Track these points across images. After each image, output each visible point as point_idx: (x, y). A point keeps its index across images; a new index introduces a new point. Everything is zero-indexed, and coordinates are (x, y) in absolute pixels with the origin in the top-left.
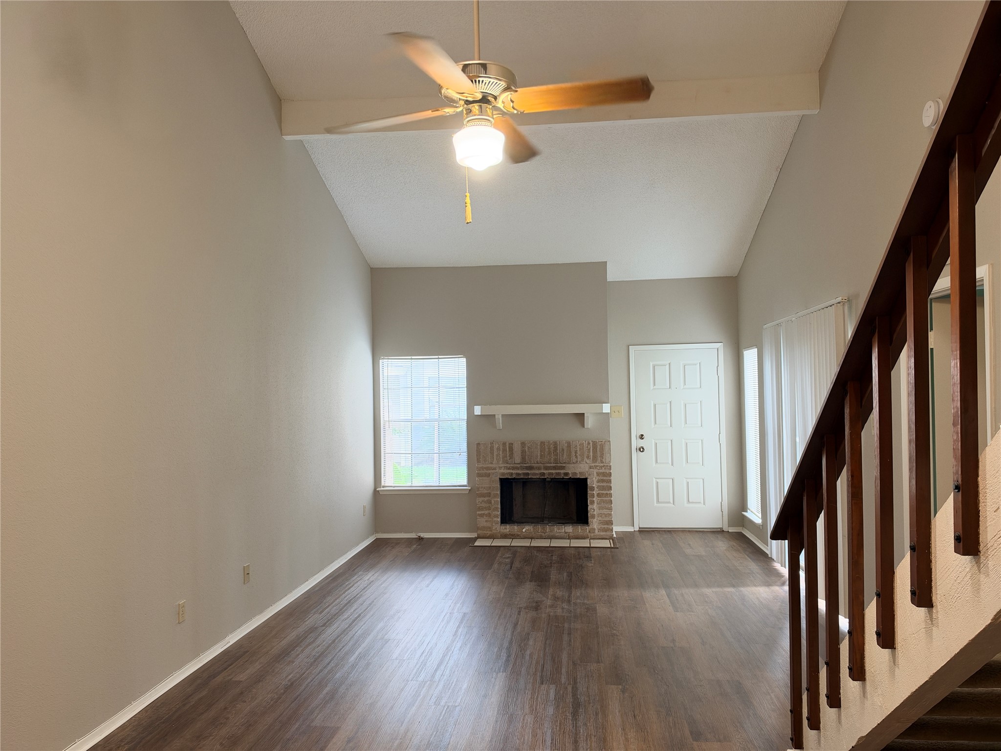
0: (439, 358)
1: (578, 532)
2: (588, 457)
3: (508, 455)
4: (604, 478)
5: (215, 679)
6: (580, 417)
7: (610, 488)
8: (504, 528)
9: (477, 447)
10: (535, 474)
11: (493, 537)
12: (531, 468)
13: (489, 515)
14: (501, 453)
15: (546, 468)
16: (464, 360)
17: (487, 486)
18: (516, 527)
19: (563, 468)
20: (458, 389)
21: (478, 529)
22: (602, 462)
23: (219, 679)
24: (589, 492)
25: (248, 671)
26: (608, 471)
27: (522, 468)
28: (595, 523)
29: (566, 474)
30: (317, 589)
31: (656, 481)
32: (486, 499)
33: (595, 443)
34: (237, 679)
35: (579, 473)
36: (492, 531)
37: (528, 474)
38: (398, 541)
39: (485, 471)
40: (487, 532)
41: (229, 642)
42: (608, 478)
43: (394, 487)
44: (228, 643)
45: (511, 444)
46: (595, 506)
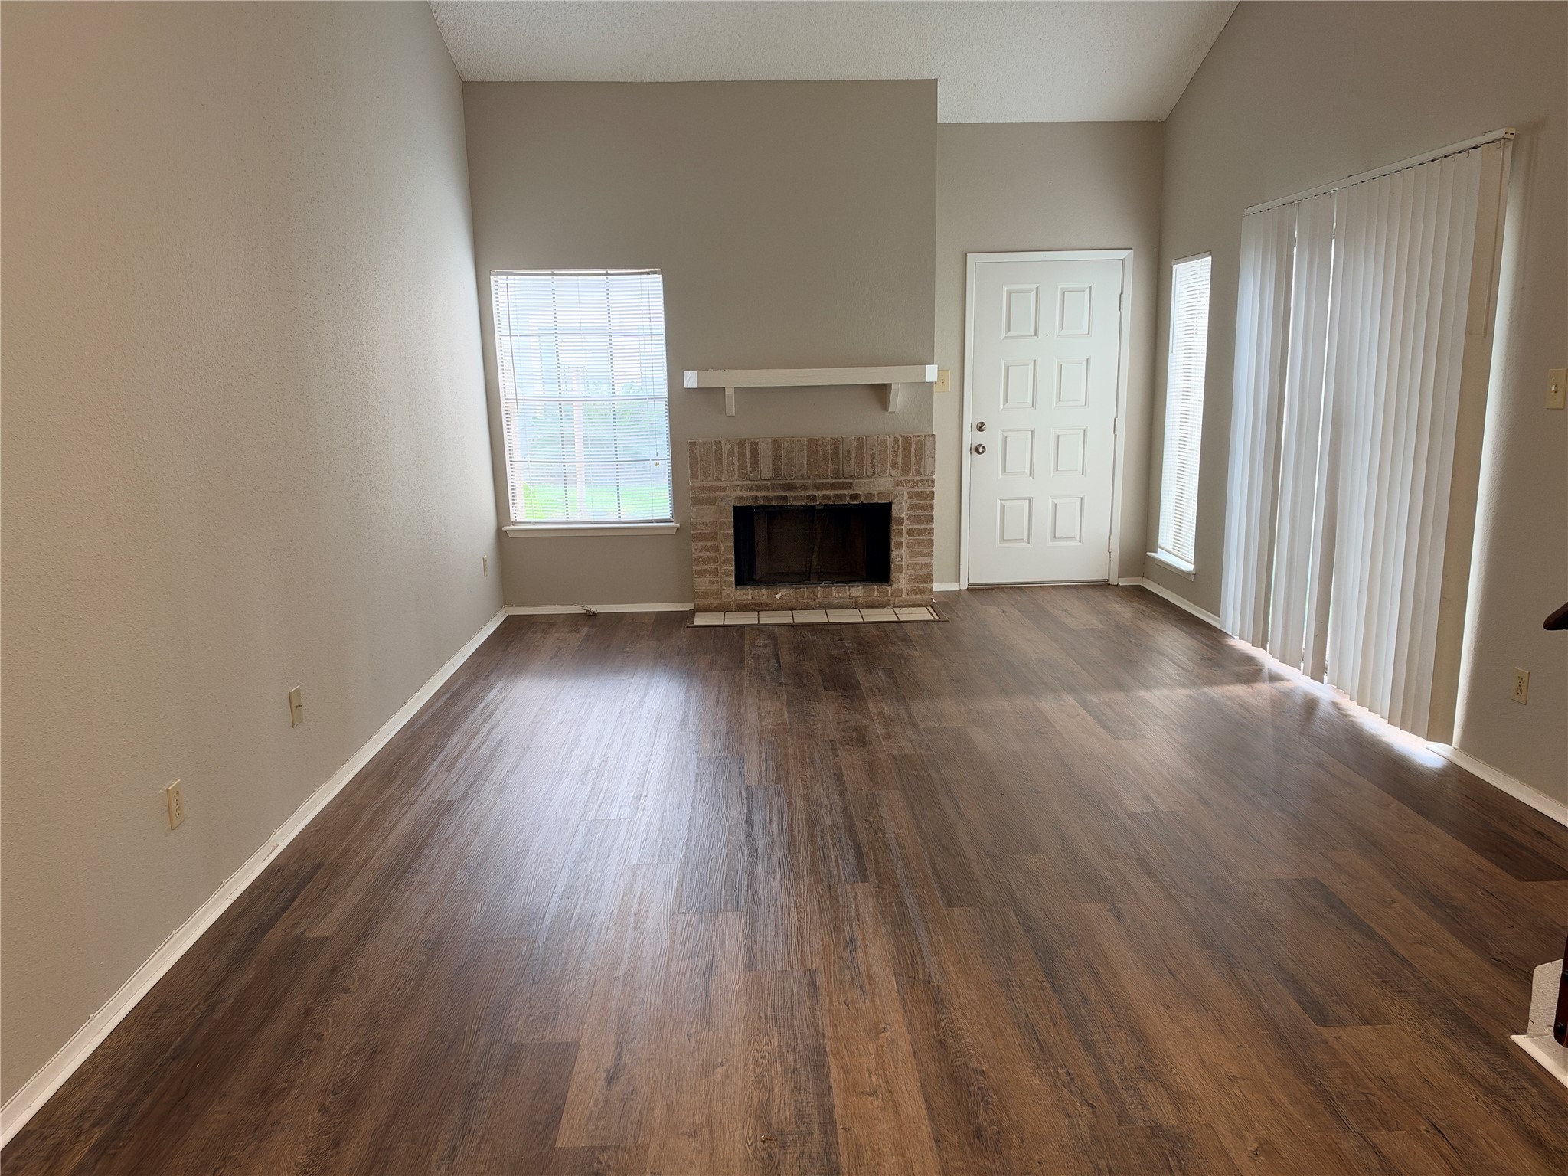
0: (607, 274)
1: (873, 596)
2: (894, 465)
3: (749, 464)
4: (921, 502)
5: (267, 937)
6: (881, 392)
7: (931, 519)
8: (742, 593)
9: (692, 450)
10: (798, 498)
11: (723, 609)
12: (790, 487)
13: (715, 572)
14: (735, 460)
15: (818, 487)
16: (659, 278)
17: (711, 520)
18: (764, 592)
19: (849, 486)
20: (649, 338)
21: (696, 595)
22: (919, 474)
23: (275, 936)
24: (894, 527)
25: (335, 913)
26: (928, 490)
27: (775, 488)
28: (902, 580)
29: (855, 497)
30: (425, 718)
31: (1001, 503)
32: (709, 544)
33: (907, 440)
34: (316, 933)
35: (878, 494)
36: (721, 599)
37: (785, 498)
38: (550, 622)
39: (706, 494)
40: (712, 601)
41: (278, 845)
42: (928, 502)
43: (535, 523)
44: (274, 848)
45: (754, 445)
46: (904, 551)
